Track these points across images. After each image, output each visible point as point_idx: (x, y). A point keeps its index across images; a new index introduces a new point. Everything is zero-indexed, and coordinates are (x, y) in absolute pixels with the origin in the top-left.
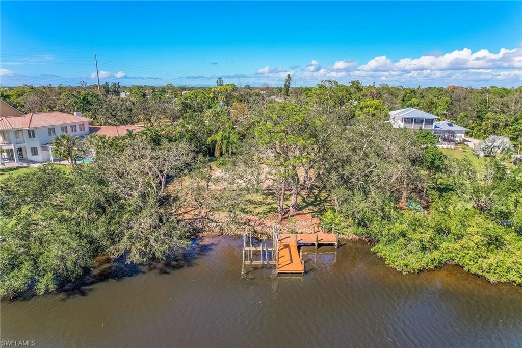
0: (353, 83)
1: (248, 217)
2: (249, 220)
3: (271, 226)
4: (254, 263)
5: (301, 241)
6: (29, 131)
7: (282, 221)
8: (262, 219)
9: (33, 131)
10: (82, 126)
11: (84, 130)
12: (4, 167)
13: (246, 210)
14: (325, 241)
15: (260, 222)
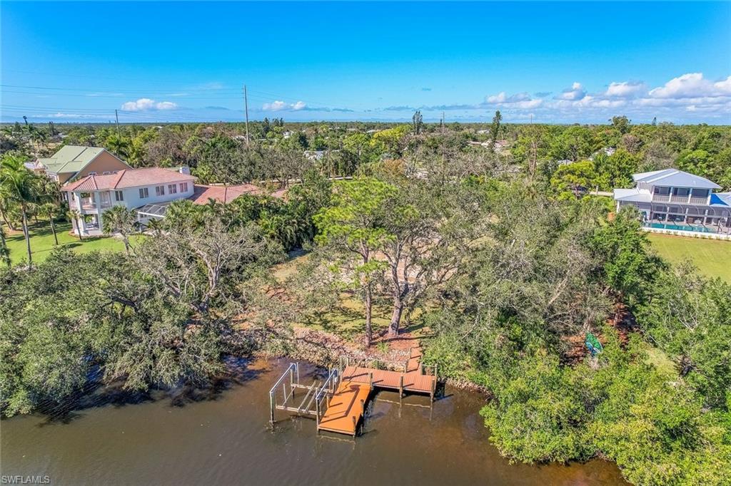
0: (616, 121)
1: (327, 335)
2: (326, 340)
3: (351, 352)
4: (290, 409)
5: (379, 383)
6: (117, 192)
7: (369, 347)
8: (345, 341)
9: (121, 192)
10: (184, 186)
11: (187, 190)
12: (87, 235)
13: (329, 325)
14: (416, 388)
15: (340, 344)
